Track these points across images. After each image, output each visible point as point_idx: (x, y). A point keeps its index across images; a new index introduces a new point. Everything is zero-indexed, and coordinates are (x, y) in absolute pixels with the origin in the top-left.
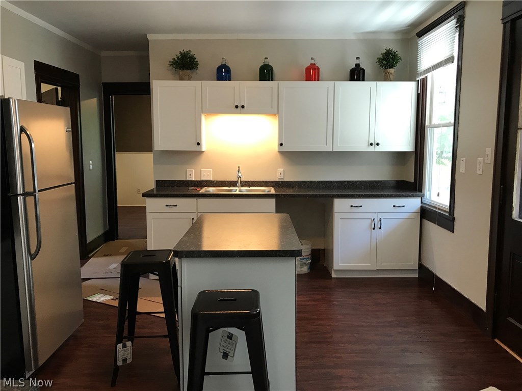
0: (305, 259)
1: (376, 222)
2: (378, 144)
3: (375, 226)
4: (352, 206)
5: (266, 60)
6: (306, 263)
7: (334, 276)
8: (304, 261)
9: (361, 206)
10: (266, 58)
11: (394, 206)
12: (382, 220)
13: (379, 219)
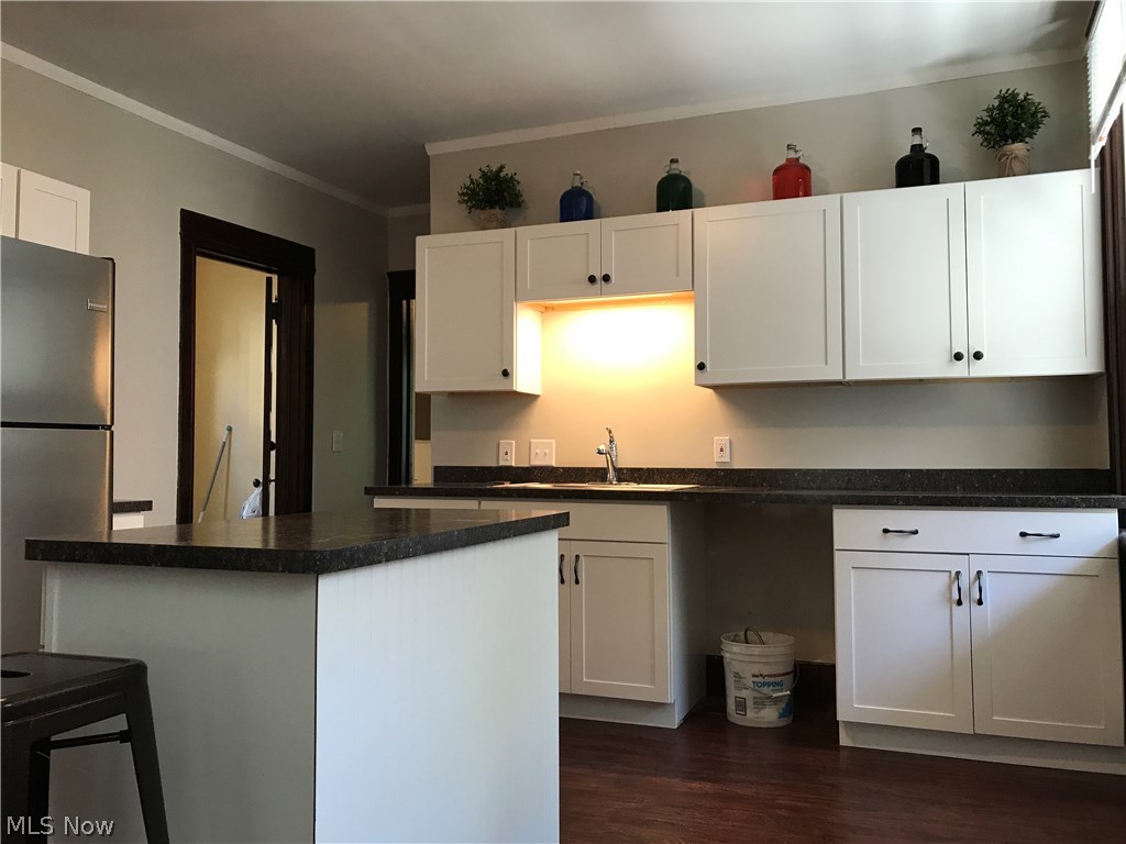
0: (769, 684)
1: (964, 581)
2: (978, 356)
3: (963, 593)
4: (886, 531)
5: (674, 166)
6: (770, 697)
7: (845, 740)
8: (765, 690)
9: (916, 532)
10: (673, 161)
11: (1023, 535)
12: (986, 577)
13: (973, 574)
